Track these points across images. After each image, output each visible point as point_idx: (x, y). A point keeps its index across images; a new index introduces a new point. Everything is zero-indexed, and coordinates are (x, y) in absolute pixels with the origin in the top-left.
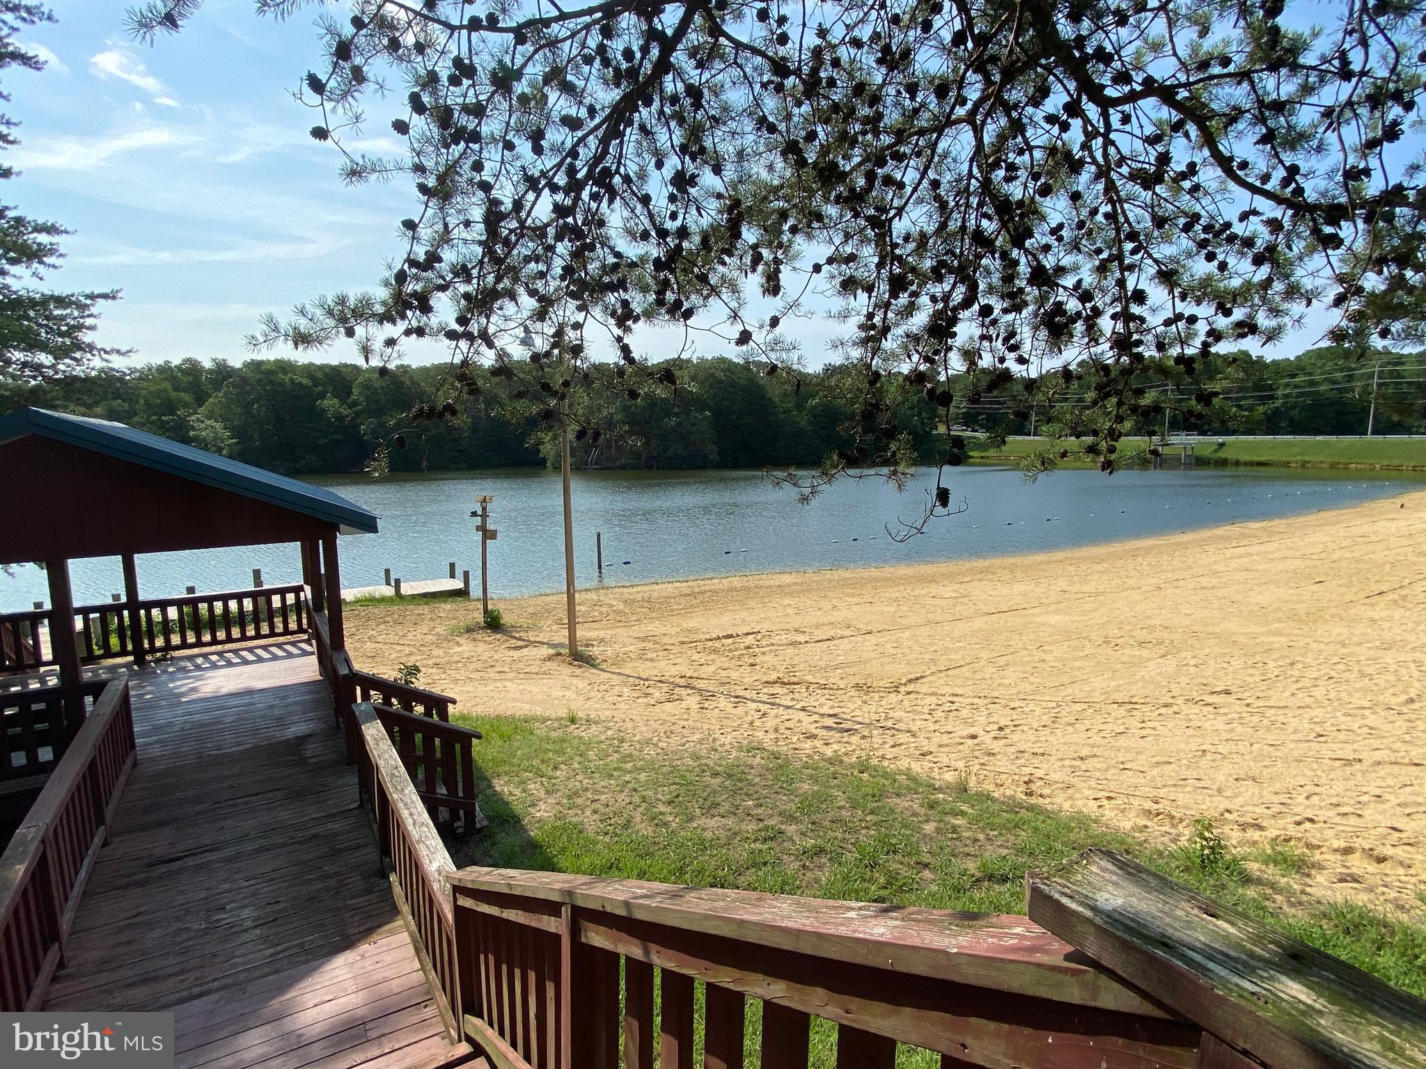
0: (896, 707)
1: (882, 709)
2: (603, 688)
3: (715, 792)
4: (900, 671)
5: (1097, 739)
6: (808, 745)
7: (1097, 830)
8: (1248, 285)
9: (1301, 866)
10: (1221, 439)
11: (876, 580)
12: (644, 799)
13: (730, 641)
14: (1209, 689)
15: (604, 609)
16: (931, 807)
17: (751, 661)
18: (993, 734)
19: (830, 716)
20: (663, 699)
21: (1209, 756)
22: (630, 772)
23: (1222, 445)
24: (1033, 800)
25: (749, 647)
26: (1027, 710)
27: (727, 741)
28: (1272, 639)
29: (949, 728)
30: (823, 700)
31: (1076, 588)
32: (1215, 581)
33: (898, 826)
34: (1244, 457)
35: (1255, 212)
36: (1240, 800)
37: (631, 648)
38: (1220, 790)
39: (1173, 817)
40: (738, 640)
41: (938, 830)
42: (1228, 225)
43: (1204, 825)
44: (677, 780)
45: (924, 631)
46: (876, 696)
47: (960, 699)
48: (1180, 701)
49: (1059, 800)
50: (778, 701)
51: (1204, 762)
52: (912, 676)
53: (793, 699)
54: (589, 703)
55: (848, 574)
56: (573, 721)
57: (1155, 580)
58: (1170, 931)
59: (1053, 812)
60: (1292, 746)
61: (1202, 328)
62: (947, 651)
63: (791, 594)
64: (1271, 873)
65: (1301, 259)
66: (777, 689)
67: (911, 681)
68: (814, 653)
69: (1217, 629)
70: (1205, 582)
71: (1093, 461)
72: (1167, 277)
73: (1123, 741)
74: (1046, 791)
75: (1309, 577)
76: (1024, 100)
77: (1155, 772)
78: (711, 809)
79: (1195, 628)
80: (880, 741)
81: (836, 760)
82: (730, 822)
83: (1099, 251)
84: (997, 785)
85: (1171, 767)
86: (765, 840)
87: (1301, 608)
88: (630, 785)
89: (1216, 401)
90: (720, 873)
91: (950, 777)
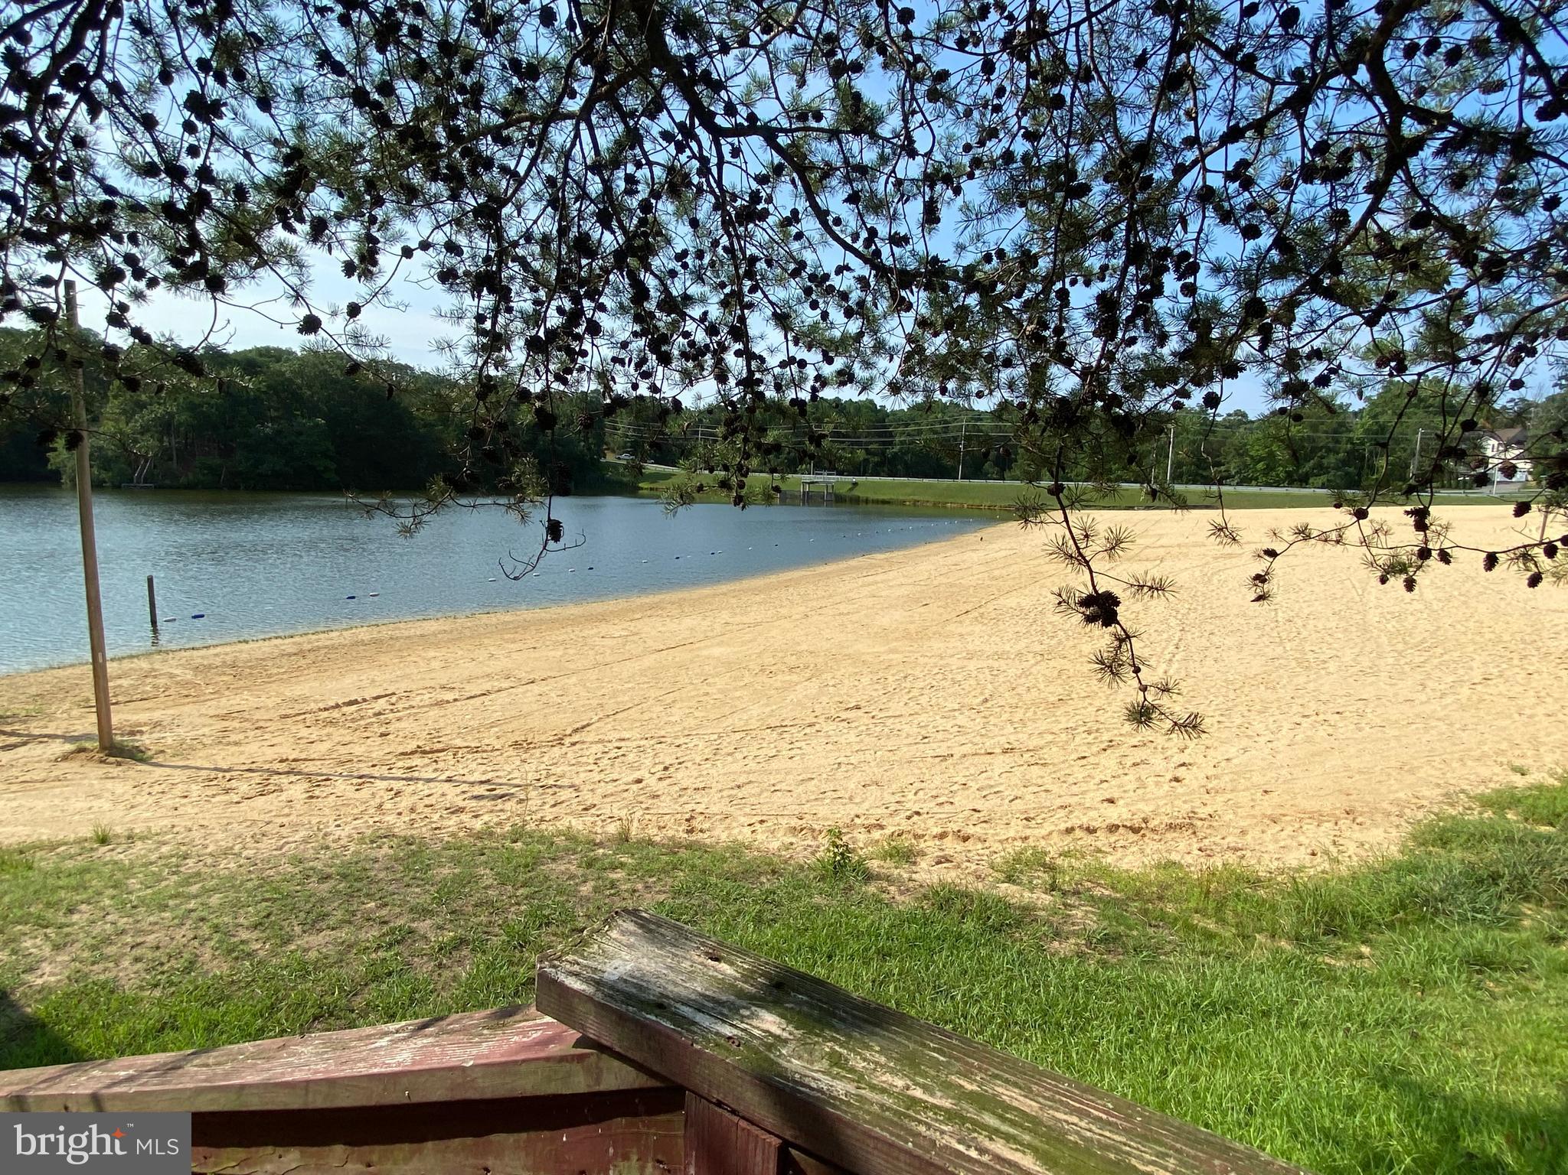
0: (560, 763)
1: (543, 766)
2: (157, 788)
3: (322, 900)
4: (563, 721)
5: (753, 765)
6: (452, 822)
7: (748, 855)
8: (845, 336)
9: (908, 856)
10: (854, 479)
11: (541, 621)
12: (216, 928)
13: (354, 708)
14: (844, 706)
15: (161, 681)
16: (589, 865)
17: (383, 730)
18: (658, 775)
19: (482, 782)
20: (253, 793)
21: (843, 768)
22: (195, 897)
23: (855, 484)
24: (693, 837)
25: (380, 714)
26: (690, 745)
27: (343, 834)
28: (891, 656)
29: (615, 776)
30: (474, 765)
31: (738, 619)
32: (850, 608)
33: (552, 893)
34: (872, 496)
35: (847, 268)
36: (866, 805)
37: (206, 730)
38: (851, 798)
39: (813, 830)
40: (364, 705)
41: (596, 890)
42: (826, 277)
43: (836, 833)
44: (267, 895)
45: (593, 675)
46: (538, 751)
47: (627, 743)
48: (821, 720)
49: (716, 833)
50: (416, 774)
51: (840, 774)
52: (578, 725)
53: (436, 770)
54: (134, 812)
55: (508, 617)
56: (104, 840)
57: (803, 609)
58: (671, 987)
59: (712, 847)
60: (905, 749)
61: (811, 372)
62: (615, 694)
63: (437, 645)
64: (888, 867)
65: (885, 317)
66: (416, 760)
67: (576, 731)
68: (466, 713)
69: (851, 651)
70: (843, 608)
71: (728, 496)
72: (782, 319)
73: (774, 764)
74: (706, 826)
75: (917, 600)
76: (641, 109)
77: (801, 788)
78: (315, 921)
79: (834, 651)
80: (539, 802)
81: (488, 833)
82: (343, 934)
83: (723, 285)
84: (660, 828)
85: (813, 782)
86: (390, 945)
87: (912, 628)
88: (194, 915)
89: (825, 443)
90: (328, 999)
91: (612, 829)
